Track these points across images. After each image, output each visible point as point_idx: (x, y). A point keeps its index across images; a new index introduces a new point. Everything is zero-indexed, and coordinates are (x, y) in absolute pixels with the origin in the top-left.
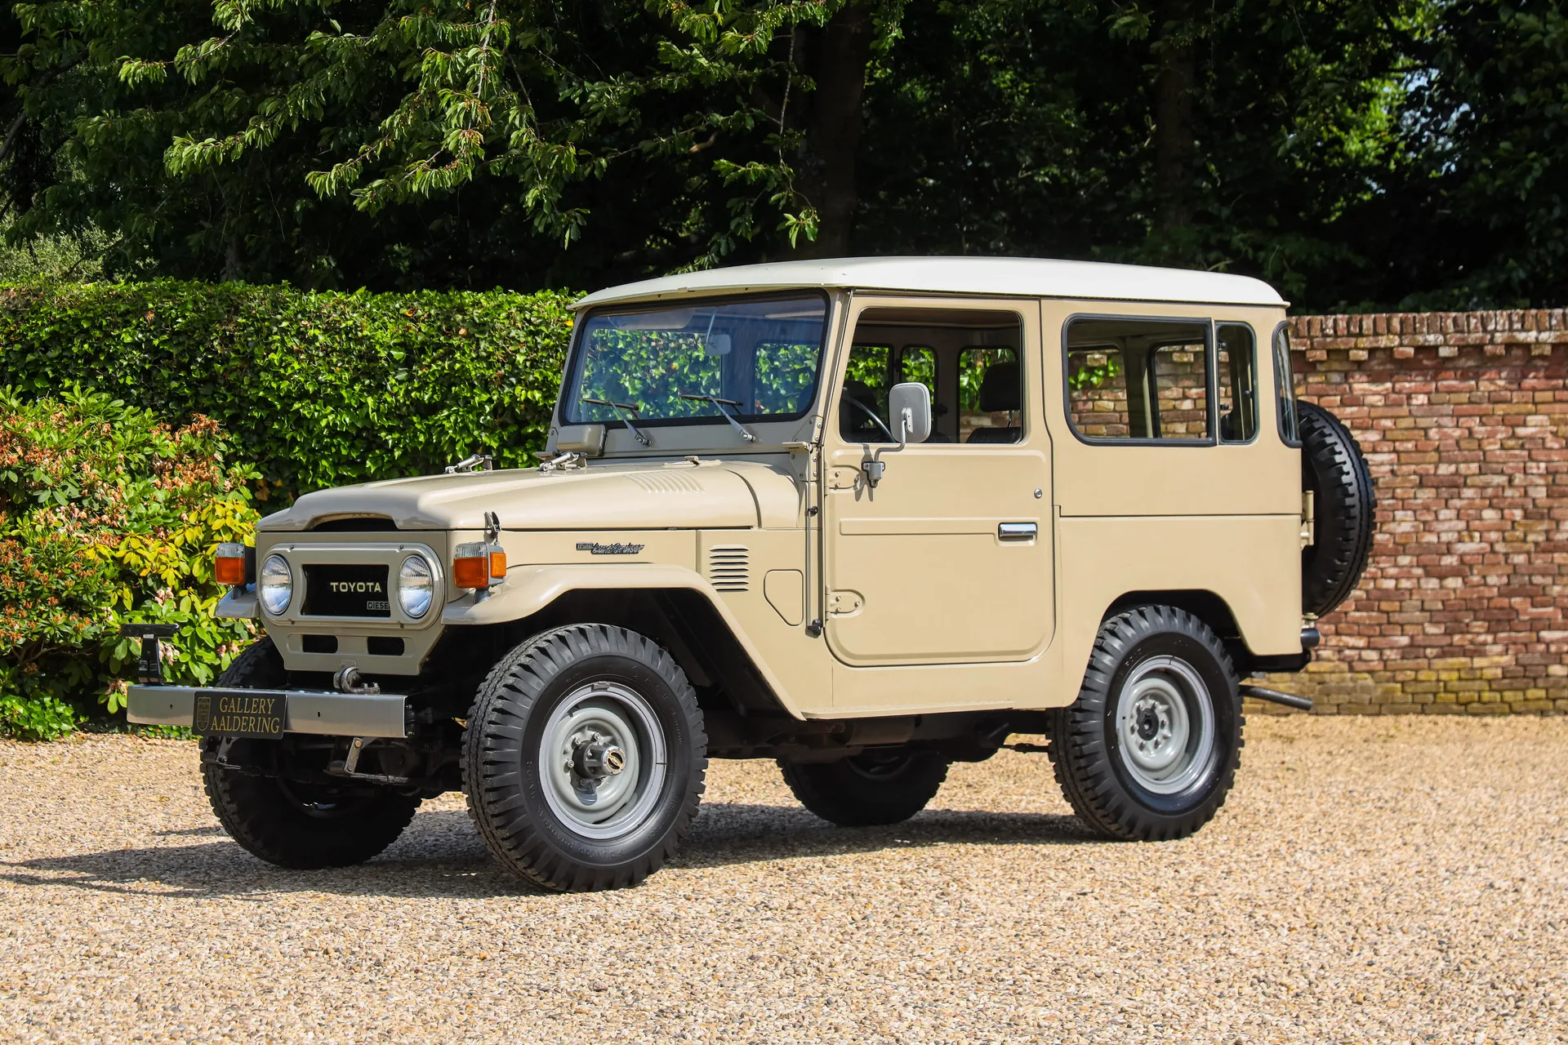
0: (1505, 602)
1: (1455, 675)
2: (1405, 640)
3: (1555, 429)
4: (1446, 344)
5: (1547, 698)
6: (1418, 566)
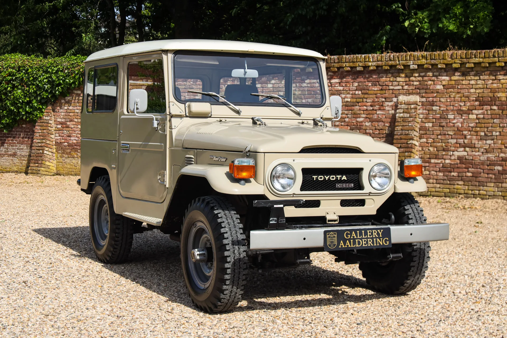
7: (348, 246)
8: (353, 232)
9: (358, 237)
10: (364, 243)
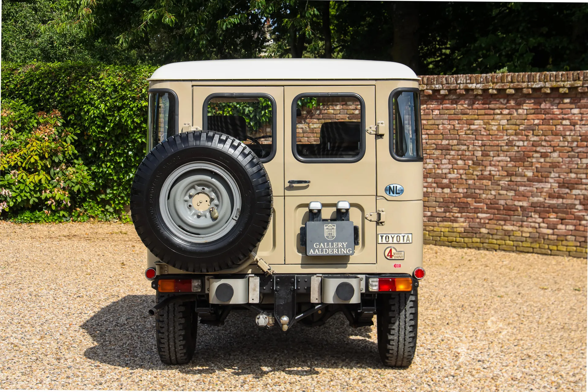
0: (465, 200)
1: (447, 230)
3: (485, 126)
4: (443, 89)
5: (480, 242)
6: (434, 183)
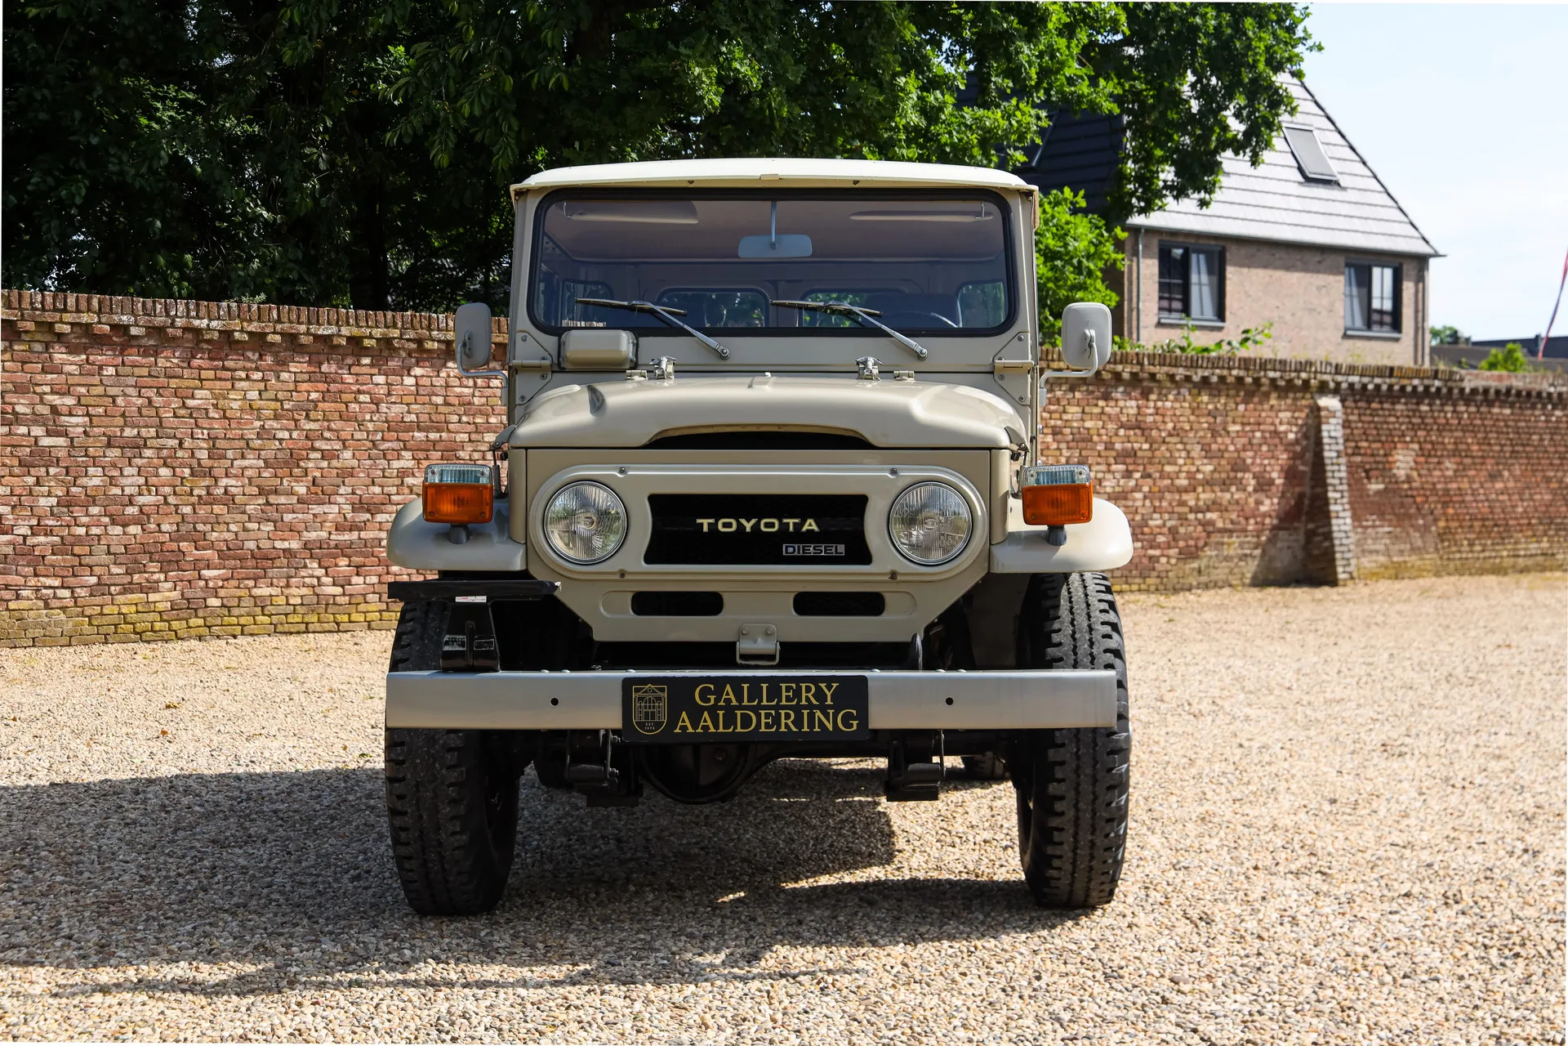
0: (174, 546)
1: (133, 609)
2: (94, 580)
3: (216, 402)
5: (205, 626)
6: (105, 515)
7: (706, 728)
8: (728, 688)
9: (745, 703)
10: (763, 721)
